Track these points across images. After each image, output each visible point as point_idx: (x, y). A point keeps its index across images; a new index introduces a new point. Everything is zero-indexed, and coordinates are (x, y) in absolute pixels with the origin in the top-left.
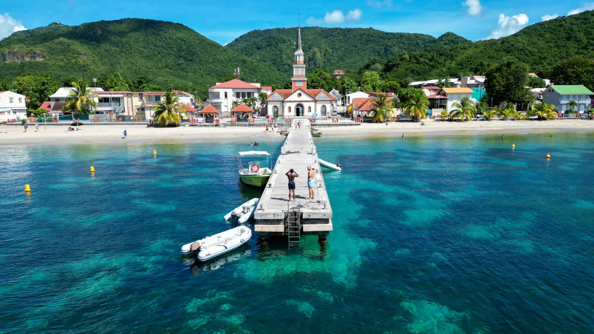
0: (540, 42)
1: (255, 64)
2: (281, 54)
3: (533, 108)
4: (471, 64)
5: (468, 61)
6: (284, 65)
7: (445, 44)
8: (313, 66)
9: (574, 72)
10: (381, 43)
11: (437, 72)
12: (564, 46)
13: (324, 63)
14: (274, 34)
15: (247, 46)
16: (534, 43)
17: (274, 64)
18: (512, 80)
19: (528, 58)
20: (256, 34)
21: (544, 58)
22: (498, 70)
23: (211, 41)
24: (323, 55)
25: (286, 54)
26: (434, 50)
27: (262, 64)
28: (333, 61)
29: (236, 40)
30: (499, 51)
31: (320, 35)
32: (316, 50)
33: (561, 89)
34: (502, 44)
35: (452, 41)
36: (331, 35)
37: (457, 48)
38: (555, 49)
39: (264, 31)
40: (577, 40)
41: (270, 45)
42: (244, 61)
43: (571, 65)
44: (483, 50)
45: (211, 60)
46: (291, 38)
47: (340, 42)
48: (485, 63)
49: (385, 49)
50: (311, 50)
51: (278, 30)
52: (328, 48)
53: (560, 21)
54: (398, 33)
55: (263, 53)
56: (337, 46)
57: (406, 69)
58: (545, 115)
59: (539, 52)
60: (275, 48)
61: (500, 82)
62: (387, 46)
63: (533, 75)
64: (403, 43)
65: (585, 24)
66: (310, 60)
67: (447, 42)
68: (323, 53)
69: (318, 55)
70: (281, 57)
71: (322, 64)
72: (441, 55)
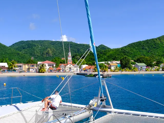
0: (134, 50)
1: (23, 55)
2: (34, 51)
3: (132, 69)
4: (112, 57)
5: (111, 56)
6: (36, 55)
7: (101, 49)
8: (48, 56)
9: (142, 60)
10: (76, 48)
11: (101, 59)
12: (142, 51)
13: (53, 55)
14: (31, 43)
15: (19, 47)
16: (132, 50)
17: (31, 55)
18: (127, 62)
19: (131, 55)
20: (22, 43)
21: (136, 55)
22: (123, 59)
23: (4, 45)
24: (52, 52)
25: (36, 51)
26: (98, 51)
27: (26, 55)
28: (56, 54)
29: (13, 44)
30: (121, 52)
31: (50, 44)
32: (49, 49)
33: (139, 64)
34: (121, 50)
35: (103, 48)
36: (55, 44)
37: (106, 51)
38: (139, 52)
39: (26, 41)
40: (146, 49)
41: (29, 47)
42: (18, 54)
43: (141, 58)
44: (115, 52)
45: (4, 53)
46: (38, 45)
47: (59, 47)
48: (117, 57)
49: (78, 50)
50: (47, 50)
51: (32, 41)
52: (54, 49)
53: (140, 43)
54: (82, 44)
55: (26, 50)
56: (58, 48)
57: (89, 58)
58: (135, 70)
59: (134, 53)
60: (31, 48)
61: (124, 63)
62: (78, 49)
63: (133, 61)
64: (85, 48)
65: (148, 44)
66: (47, 53)
67: (101, 48)
68: (52, 51)
69: (50, 52)
70: (34, 52)
71: (52, 55)
72: (101, 53)
